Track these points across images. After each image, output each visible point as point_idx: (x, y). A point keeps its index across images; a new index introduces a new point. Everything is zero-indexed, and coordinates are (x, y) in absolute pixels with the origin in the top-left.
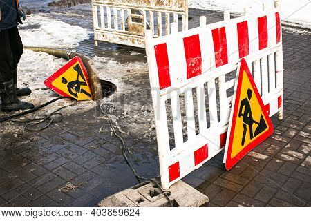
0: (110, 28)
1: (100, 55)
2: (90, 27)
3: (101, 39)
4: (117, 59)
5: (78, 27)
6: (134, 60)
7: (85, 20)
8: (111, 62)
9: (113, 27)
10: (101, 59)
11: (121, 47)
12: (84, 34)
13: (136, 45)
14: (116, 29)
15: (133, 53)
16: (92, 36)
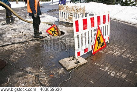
0: (64, 18)
1: (61, 25)
2: (58, 17)
3: (61, 20)
4: (65, 26)
5: (55, 17)
6: (70, 26)
7: (57, 15)
8: (64, 27)
9: (64, 17)
10: (61, 26)
11: (66, 23)
12: (56, 19)
13: (71, 22)
14: (65, 18)
15: (70, 25)
16: (59, 20)
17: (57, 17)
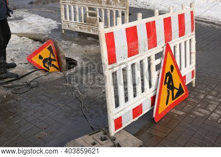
0: (73, 21)
1: (66, 39)
2: (58, 19)
3: (67, 28)
4: (77, 42)
5: (50, 20)
6: (90, 43)
7: (55, 14)
8: (74, 45)
9: (75, 20)
10: (66, 42)
11: (80, 34)
12: (54, 24)
13: (92, 32)
14: (78, 21)
15: (89, 39)
16: (60, 26)
17: (54, 19)
